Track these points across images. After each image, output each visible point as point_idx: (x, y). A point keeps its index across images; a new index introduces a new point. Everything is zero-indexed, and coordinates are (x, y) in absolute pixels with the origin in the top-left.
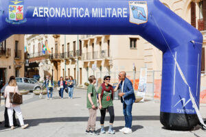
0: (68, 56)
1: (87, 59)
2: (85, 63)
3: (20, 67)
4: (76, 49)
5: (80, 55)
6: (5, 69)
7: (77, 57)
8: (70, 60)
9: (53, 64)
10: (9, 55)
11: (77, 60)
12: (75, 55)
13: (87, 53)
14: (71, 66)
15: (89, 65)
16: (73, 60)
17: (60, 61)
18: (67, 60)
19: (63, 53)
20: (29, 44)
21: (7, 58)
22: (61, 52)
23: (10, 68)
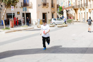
0: (81, 7)
1: (90, 7)
2: (89, 10)
3: (54, 12)
4: (85, 3)
5: (87, 5)
6: (46, 13)
7: (85, 7)
8: (82, 9)
9: (74, 11)
10: (48, 6)
11: (85, 8)
12: (84, 6)
13: (90, 4)
14: (83, 12)
15: (91, 11)
16: (83, 8)
17: (77, 9)
18: (81, 9)
19: (79, 5)
20: (64, 2)
21: (47, 7)
22: (78, 5)
23: (49, 13)
